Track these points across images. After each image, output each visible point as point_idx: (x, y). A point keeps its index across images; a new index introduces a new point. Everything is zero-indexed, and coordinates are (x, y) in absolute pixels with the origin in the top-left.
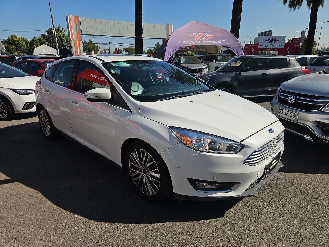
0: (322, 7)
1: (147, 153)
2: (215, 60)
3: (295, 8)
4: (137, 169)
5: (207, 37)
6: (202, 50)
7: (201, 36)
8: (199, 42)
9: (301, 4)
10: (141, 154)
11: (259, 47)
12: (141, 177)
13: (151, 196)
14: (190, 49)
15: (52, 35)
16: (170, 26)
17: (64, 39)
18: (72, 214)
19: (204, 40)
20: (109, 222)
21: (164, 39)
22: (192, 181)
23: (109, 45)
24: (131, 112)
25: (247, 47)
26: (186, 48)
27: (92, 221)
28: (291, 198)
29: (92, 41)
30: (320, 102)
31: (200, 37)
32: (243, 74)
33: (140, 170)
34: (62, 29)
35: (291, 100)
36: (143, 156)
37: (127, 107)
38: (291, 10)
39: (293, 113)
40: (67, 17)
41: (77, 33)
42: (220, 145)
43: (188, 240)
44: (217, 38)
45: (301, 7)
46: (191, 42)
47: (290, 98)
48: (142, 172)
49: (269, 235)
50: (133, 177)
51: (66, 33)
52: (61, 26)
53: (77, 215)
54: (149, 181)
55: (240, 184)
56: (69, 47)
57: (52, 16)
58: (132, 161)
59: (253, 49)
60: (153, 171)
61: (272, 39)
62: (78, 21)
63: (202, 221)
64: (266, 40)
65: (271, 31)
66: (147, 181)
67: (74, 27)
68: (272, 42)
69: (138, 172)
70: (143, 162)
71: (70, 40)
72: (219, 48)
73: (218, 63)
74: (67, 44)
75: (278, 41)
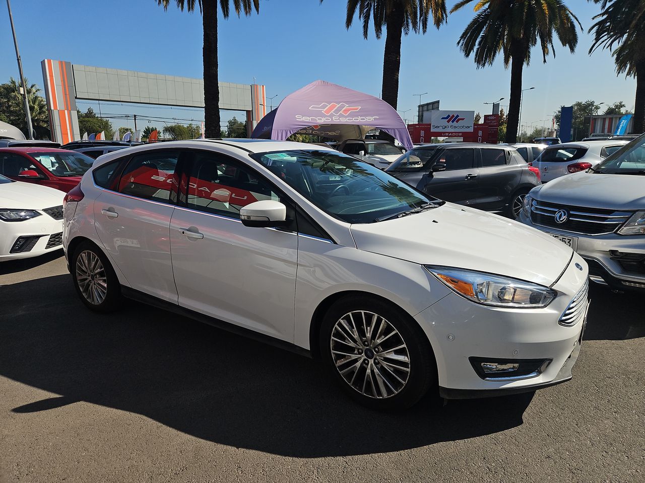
0: (528, 64)
1: (378, 318)
2: (363, 152)
3: (484, 65)
4: (351, 350)
5: (346, 111)
6: (334, 134)
7: (336, 108)
8: (332, 119)
9: (493, 58)
10: (364, 321)
11: (432, 130)
12: (362, 364)
13: (386, 399)
14: (312, 132)
15: (9, 98)
16: (260, 88)
17: (36, 107)
18: (242, 450)
19: (341, 116)
20: (326, 456)
21: (248, 112)
22: (476, 362)
23: (135, 120)
24: (335, 243)
25: (412, 130)
26: (305, 129)
27: (291, 458)
28: (609, 381)
29: (94, 112)
30: (611, 219)
31: (333, 111)
32: (437, 175)
33: (358, 351)
34: (32, 87)
35: (560, 218)
36: (369, 323)
37: (324, 234)
38: (478, 67)
39: (568, 239)
40: (43, 63)
41: (66, 94)
42: (514, 295)
43: (488, 469)
44: (364, 113)
45: (493, 64)
46: (318, 119)
47: (557, 215)
48: (363, 354)
49: (611, 444)
50: (338, 367)
51: (41, 95)
52: (28, 80)
53: (254, 451)
54: (382, 370)
55: (551, 361)
56: (46, 122)
57: (18, 60)
58: (338, 335)
59: (422, 133)
60: (392, 351)
61: (453, 116)
62: (68, 71)
63: (493, 435)
64: (443, 118)
65: (438, 102)
66: (376, 371)
67: (60, 83)
68: (453, 122)
69: (354, 357)
70: (369, 335)
71: (49, 109)
72: (364, 130)
73: (369, 157)
74: (43, 116)
75: (463, 119)
